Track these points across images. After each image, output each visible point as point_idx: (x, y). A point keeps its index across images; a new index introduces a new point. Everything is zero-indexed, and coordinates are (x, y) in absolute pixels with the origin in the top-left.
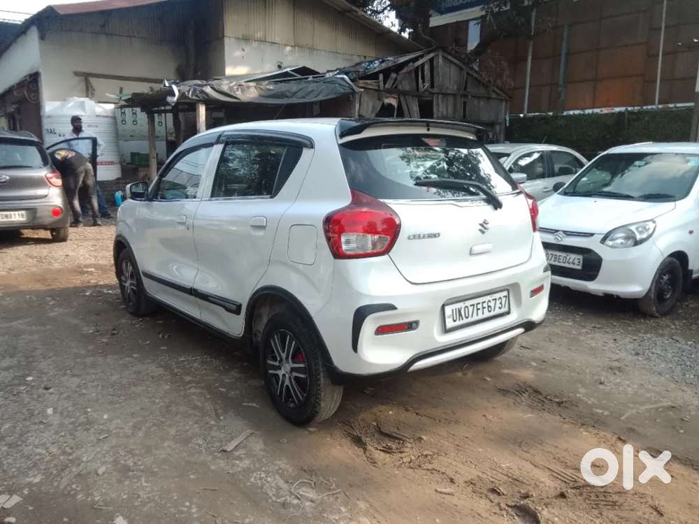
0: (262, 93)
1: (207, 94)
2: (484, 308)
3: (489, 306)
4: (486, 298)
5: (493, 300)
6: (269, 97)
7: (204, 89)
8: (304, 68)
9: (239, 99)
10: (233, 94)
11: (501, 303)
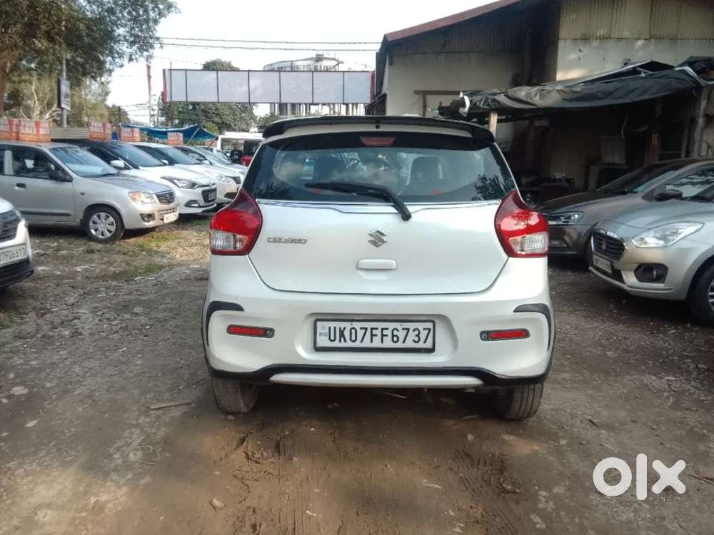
0: (566, 96)
1: (498, 102)
2: (384, 335)
3: (394, 336)
4: (392, 326)
5: (404, 329)
6: (570, 100)
7: (497, 97)
8: (652, 62)
9: (534, 105)
10: (529, 100)
11: (418, 336)
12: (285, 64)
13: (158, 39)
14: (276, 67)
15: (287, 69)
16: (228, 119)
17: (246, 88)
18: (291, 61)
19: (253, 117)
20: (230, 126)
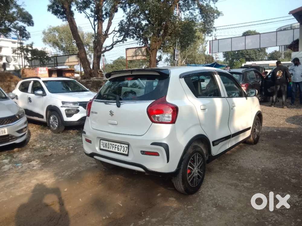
2: (116, 148)
3: (118, 148)
4: (118, 144)
5: (121, 146)
11: (124, 149)
12: (287, 27)
13: (214, 28)
14: (283, 29)
15: (289, 29)
16: (253, 56)
17: (244, 44)
18: (291, 24)
19: (265, 54)
20: (254, 59)
